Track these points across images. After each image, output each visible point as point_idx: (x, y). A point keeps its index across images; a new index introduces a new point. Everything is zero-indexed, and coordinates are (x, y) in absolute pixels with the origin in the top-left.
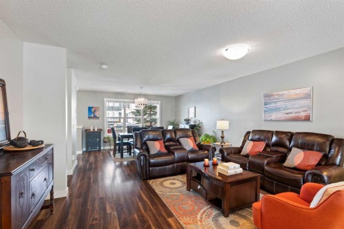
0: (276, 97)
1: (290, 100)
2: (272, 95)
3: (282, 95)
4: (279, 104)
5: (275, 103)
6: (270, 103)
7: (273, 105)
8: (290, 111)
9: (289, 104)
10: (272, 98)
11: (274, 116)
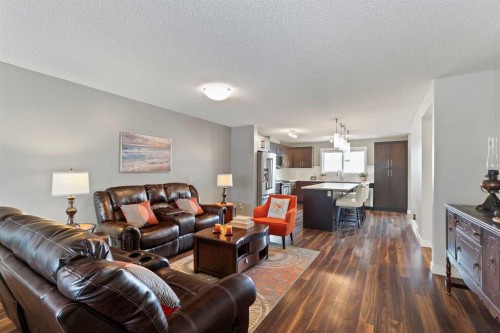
0: (140, 141)
1: (155, 148)
2: (135, 137)
3: (147, 140)
4: (144, 151)
5: (139, 148)
6: (131, 148)
7: (136, 150)
8: (154, 161)
9: (154, 153)
10: (135, 141)
11: (138, 165)
